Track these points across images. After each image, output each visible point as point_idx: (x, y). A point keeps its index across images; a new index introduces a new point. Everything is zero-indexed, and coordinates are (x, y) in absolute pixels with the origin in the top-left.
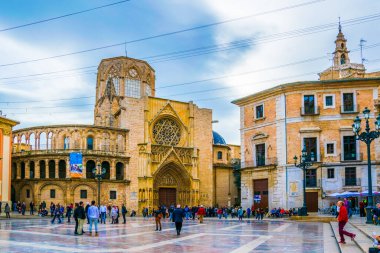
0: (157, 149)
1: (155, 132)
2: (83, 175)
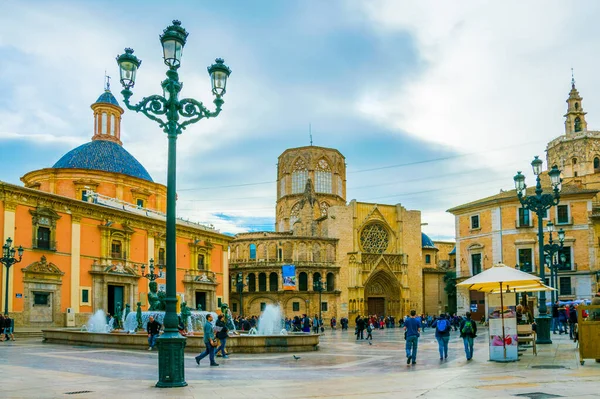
0: (367, 257)
1: (362, 239)
2: (296, 287)
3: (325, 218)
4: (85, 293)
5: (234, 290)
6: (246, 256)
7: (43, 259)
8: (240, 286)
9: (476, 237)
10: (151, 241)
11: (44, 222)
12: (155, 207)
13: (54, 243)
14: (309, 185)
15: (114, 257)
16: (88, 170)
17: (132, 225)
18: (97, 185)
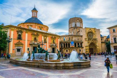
2: (74, 46)
3: (79, 31)
4: (28, 49)
5: (61, 47)
6: (63, 40)
7: (19, 41)
8: (62, 46)
9: (114, 34)
10: (43, 37)
11: (20, 33)
12: (44, 30)
13: (22, 38)
14: (76, 25)
15: (35, 41)
16: (30, 23)
17: (39, 33)
18: (32, 26)
